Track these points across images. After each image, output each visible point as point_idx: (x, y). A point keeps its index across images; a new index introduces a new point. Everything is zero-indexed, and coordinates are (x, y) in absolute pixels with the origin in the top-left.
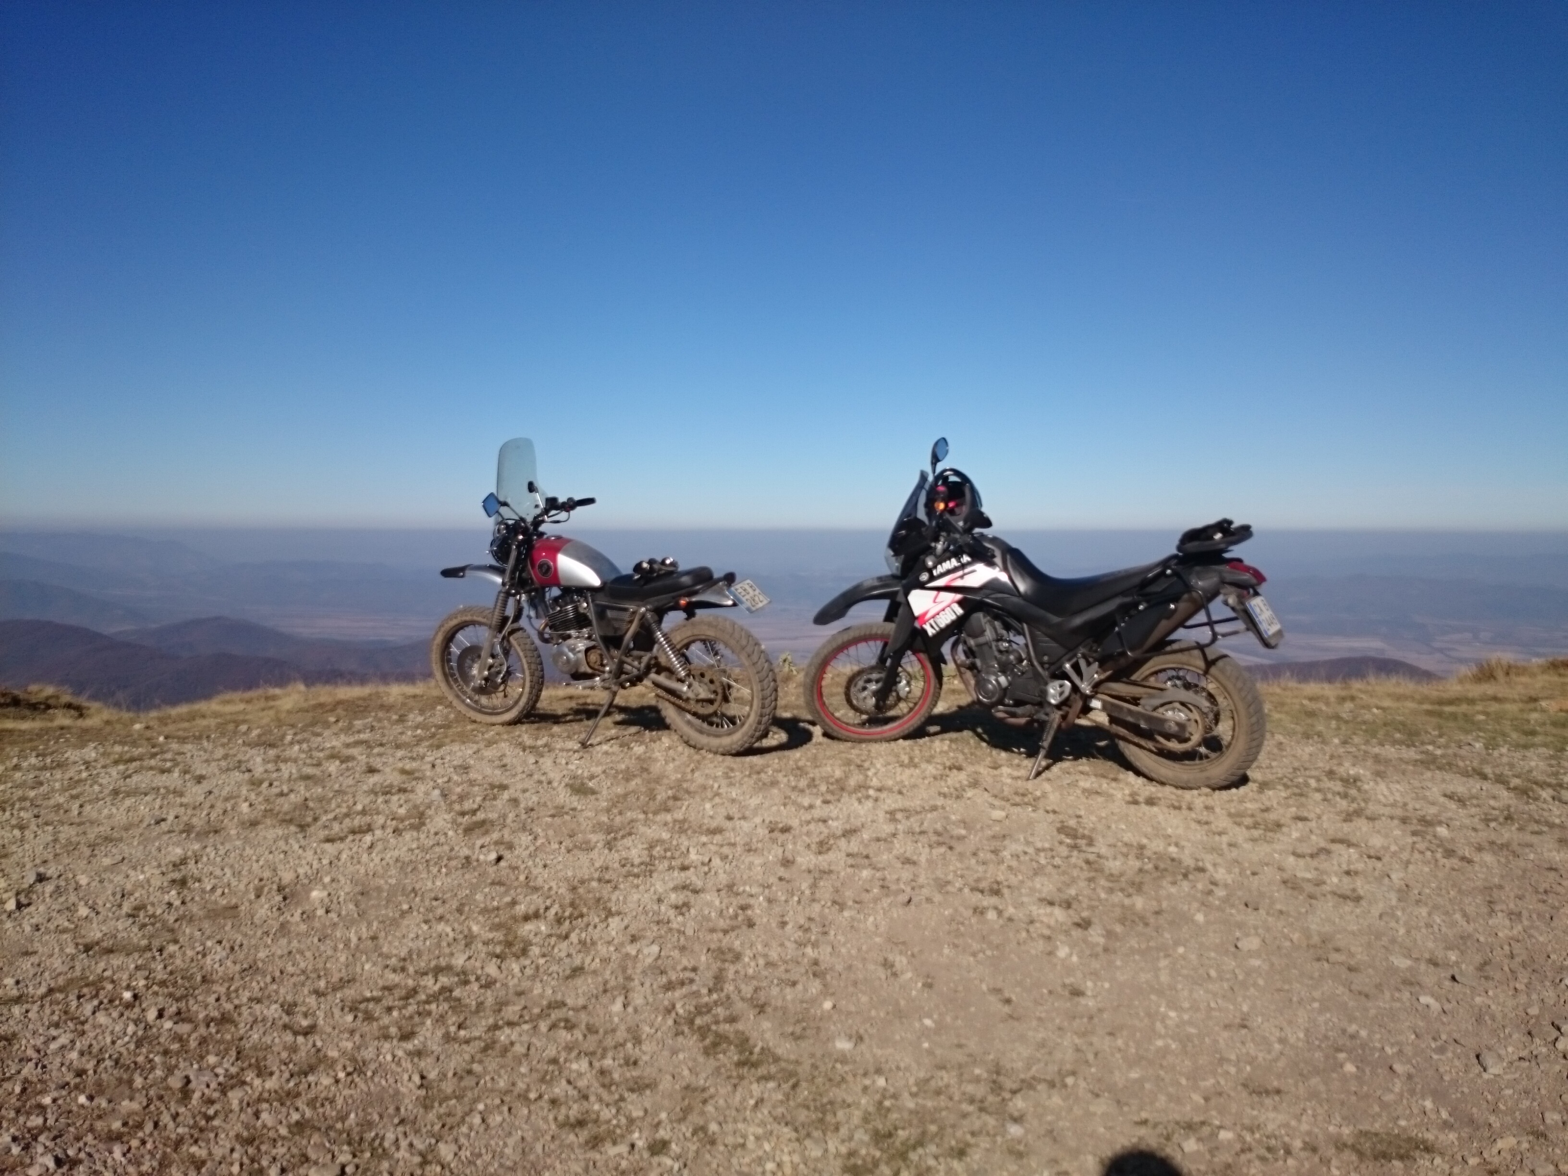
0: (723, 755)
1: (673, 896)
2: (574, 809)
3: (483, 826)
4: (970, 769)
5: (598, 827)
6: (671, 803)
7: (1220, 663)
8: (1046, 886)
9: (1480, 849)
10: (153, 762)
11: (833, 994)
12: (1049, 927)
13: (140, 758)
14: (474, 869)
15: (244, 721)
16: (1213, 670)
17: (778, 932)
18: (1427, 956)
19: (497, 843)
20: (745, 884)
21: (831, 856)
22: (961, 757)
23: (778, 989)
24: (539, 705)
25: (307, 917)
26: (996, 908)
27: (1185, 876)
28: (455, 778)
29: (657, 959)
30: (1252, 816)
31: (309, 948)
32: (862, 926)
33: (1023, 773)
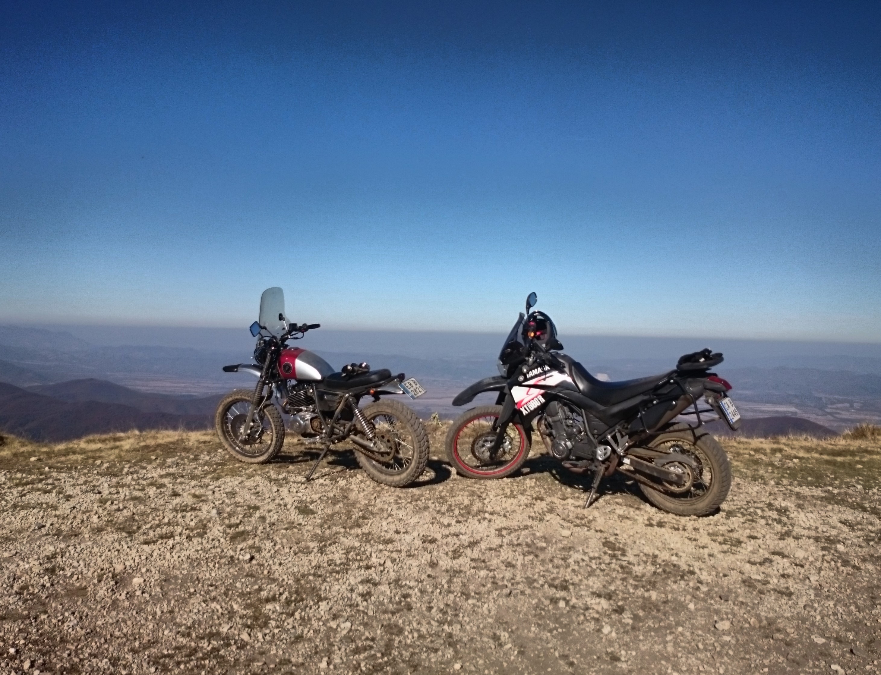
0: (395, 487)
1: (361, 587)
2: (300, 524)
3: (242, 535)
4: (549, 499)
5: (315, 537)
6: (361, 521)
7: (703, 438)
8: (596, 583)
9: (864, 560)
10: (40, 486)
11: (461, 658)
12: (598, 612)
13: (32, 482)
14: (236, 565)
15: (100, 457)
16: (699, 443)
17: (426, 613)
18: (834, 635)
19: (251, 547)
20: (406, 579)
21: (461, 560)
22: (543, 491)
23: (426, 654)
24: (282, 449)
25: (130, 596)
26: (564, 599)
27: (682, 577)
28: (227, 501)
29: (348, 632)
30: (723, 535)
31: (130, 619)
32: (480, 610)
33: (581, 503)
